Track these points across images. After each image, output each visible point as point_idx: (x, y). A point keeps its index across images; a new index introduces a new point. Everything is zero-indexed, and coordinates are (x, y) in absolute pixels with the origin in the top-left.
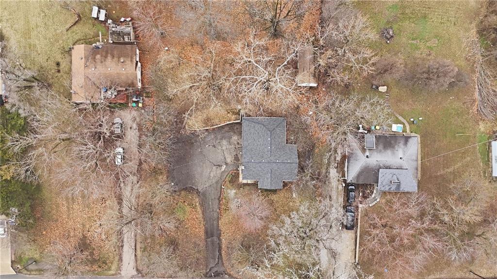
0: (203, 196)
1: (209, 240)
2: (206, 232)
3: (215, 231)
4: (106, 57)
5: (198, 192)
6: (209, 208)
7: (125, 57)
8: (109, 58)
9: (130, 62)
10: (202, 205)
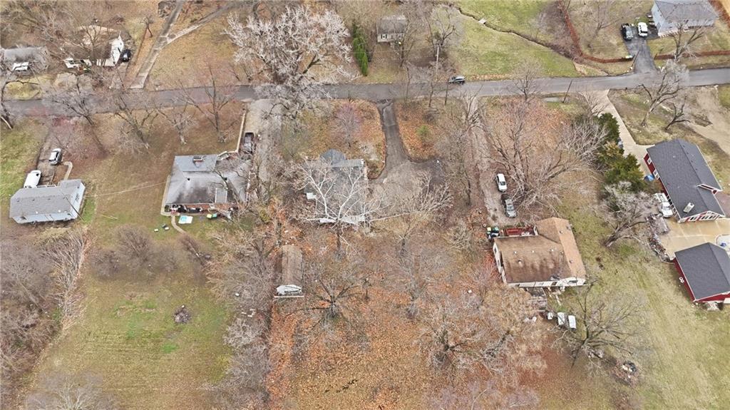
0: (404, 156)
1: (394, 124)
2: (397, 130)
3: (388, 131)
4: (541, 266)
5: (410, 159)
6: (397, 147)
7: (518, 268)
8: (537, 266)
9: (510, 262)
10: (405, 150)
